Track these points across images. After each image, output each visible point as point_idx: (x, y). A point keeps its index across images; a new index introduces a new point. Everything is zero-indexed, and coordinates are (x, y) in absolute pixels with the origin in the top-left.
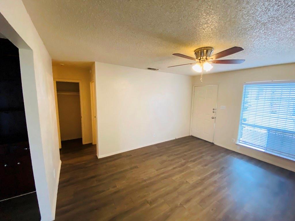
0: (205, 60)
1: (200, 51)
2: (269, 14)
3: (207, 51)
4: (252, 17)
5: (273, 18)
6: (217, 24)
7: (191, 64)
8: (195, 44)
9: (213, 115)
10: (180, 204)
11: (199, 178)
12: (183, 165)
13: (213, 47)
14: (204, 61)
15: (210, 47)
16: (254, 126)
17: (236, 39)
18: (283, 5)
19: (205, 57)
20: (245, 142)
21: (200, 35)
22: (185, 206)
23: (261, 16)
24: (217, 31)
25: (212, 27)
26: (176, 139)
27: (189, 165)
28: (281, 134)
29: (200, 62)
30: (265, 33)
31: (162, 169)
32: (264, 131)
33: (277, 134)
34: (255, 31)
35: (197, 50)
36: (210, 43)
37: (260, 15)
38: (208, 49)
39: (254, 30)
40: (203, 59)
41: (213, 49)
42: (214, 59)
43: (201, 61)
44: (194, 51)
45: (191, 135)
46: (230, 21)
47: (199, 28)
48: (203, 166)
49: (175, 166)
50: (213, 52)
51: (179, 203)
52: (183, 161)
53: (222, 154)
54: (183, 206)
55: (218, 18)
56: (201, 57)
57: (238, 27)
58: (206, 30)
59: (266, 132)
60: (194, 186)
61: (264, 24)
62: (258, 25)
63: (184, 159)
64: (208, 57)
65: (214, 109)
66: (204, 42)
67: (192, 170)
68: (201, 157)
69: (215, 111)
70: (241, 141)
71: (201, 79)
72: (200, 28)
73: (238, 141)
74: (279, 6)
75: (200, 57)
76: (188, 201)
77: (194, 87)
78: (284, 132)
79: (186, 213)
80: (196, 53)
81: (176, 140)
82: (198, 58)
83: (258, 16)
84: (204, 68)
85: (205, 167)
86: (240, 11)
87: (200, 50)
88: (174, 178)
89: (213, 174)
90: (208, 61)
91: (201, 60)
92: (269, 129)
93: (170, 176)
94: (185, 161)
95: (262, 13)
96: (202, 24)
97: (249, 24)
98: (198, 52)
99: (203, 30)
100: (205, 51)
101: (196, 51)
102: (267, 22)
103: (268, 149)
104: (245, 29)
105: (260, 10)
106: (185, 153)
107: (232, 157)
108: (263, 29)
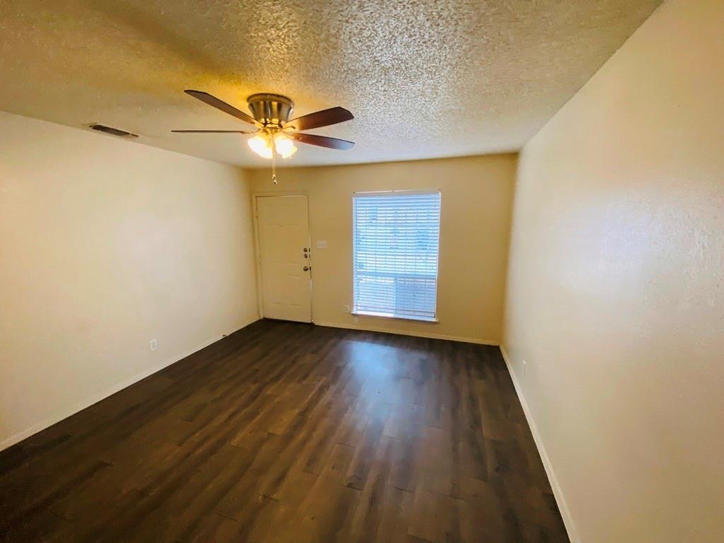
0: (276, 128)
1: (262, 103)
2: (395, 48)
3: (279, 106)
4: (367, 47)
5: (400, 62)
6: (299, 37)
7: (242, 132)
8: (249, 78)
9: (305, 263)
10: (264, 497)
11: (297, 411)
12: (254, 398)
13: (292, 100)
14: (276, 132)
15: (286, 98)
16: (376, 274)
17: (337, 93)
18: (417, 37)
19: (275, 121)
20: (366, 308)
21: (262, 54)
22: (274, 496)
23: (381, 50)
24: (300, 58)
25: (289, 44)
26: (226, 337)
27: (269, 392)
28: (411, 282)
29: (265, 131)
30: (385, 91)
31: (193, 433)
32: (390, 281)
33: (407, 283)
34: (370, 83)
35: (256, 98)
36: (284, 87)
37: (380, 48)
38: (283, 102)
39: (370, 80)
40: (271, 123)
41: (293, 105)
42: (297, 130)
43: (268, 130)
44: (248, 99)
45: (262, 318)
46: (327, 40)
47: (258, 35)
48: (300, 382)
49: (232, 410)
50: (292, 110)
51: (260, 498)
52: (254, 387)
53: (333, 341)
54: (272, 498)
55: (303, 22)
56: (268, 120)
57: (342, 64)
58: (274, 46)
59: (392, 282)
60: (289, 437)
61: (386, 71)
62: (375, 70)
63: (255, 382)
64: (282, 123)
65: (305, 250)
66: (271, 79)
67: (277, 400)
68: (294, 362)
69: (308, 253)
70: (359, 308)
71: (274, 176)
72: (260, 34)
73: (355, 308)
74: (410, 36)
75: (266, 120)
76: (280, 480)
77: (254, 198)
78: (416, 277)
79: (282, 510)
80: (251, 105)
81: (226, 339)
82: (260, 118)
83: (377, 48)
84: (277, 149)
85: (304, 383)
86: (347, 22)
87: (261, 100)
88: (234, 442)
89: (322, 391)
90: (285, 133)
91: (269, 126)
92: (395, 276)
93: (223, 441)
94: (257, 385)
95: (384, 43)
96: (263, 23)
97: (362, 61)
98: (258, 103)
99: (268, 45)
100: (275, 104)
101: (253, 99)
102: (389, 68)
103: (398, 312)
104: (355, 72)
105: (382, 36)
106: (255, 367)
107: (349, 341)
108: (383, 81)
